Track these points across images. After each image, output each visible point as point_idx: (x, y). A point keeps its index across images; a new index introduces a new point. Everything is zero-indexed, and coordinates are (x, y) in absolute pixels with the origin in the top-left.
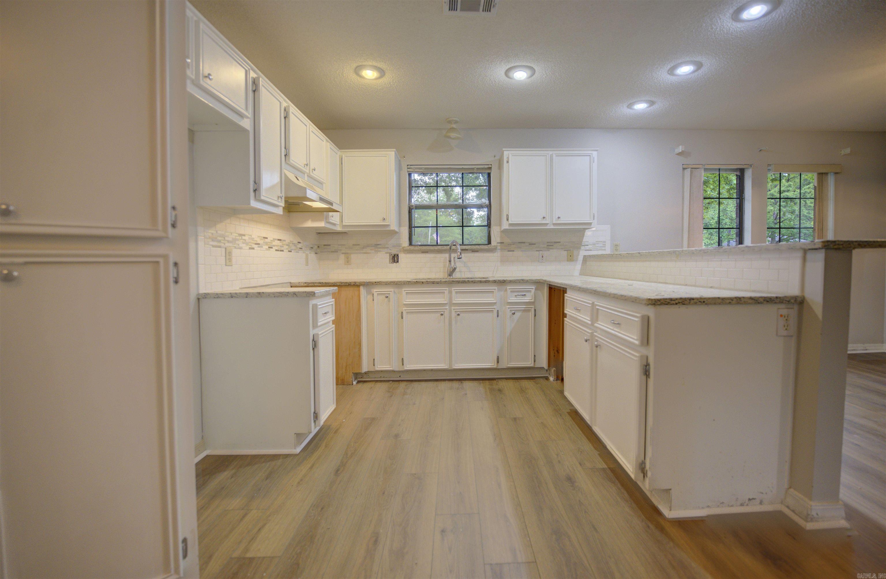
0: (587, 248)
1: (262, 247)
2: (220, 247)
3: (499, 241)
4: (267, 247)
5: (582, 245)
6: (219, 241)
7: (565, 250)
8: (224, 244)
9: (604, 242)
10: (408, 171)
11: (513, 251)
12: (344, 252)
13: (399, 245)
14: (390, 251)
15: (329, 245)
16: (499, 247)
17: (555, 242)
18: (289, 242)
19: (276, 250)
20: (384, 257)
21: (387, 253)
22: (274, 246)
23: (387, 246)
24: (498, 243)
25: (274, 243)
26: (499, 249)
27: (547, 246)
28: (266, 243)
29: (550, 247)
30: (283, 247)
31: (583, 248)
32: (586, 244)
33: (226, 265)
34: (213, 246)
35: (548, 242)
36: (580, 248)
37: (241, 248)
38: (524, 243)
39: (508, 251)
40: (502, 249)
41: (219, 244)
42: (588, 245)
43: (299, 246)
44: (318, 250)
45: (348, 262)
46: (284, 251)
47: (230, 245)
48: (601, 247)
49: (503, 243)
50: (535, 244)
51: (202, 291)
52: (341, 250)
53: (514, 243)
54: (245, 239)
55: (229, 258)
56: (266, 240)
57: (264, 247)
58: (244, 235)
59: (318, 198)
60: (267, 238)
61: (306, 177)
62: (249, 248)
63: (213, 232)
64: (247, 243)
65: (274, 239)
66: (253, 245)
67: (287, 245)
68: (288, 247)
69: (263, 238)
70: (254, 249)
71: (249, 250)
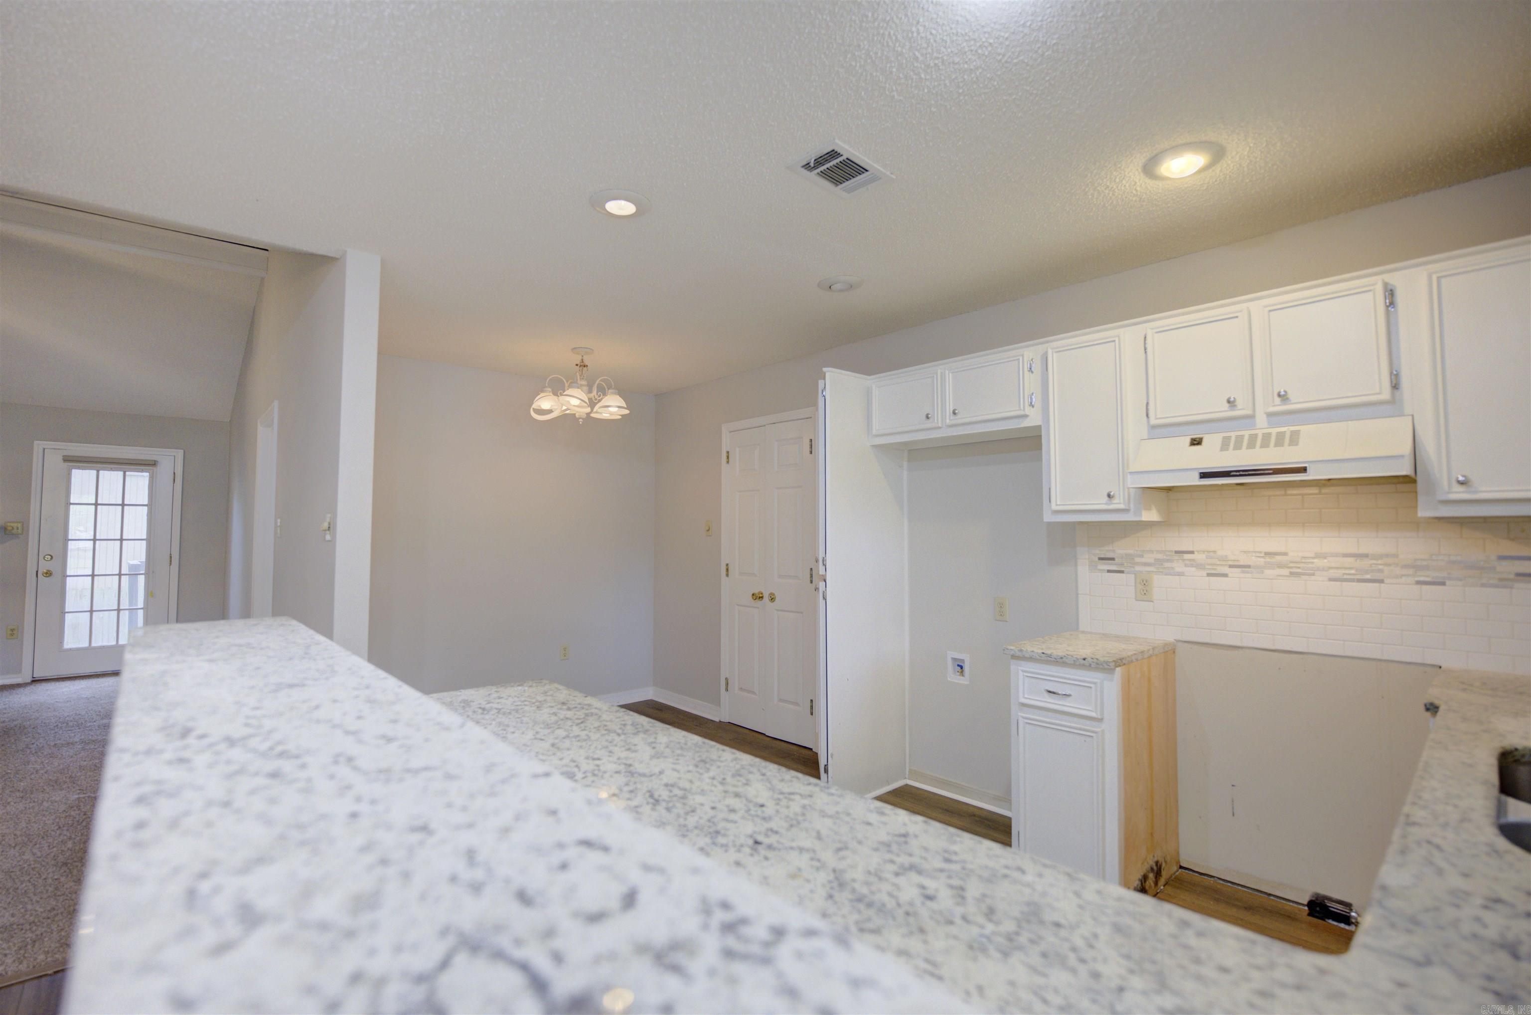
1: (1261, 573)
2: (1123, 572)
6: (1121, 564)
8: (1134, 568)
19: (1331, 580)
25: (1321, 564)
28: (1280, 566)
33: (1138, 600)
34: (1109, 571)
37: (1182, 575)
41: (1120, 568)
46: (1386, 581)
51: (1085, 626)
54: (1193, 560)
55: (1144, 590)
56: (1279, 558)
57: (1269, 572)
58: (1192, 552)
59: (1197, 476)
60: (1285, 554)
61: (1261, 420)
62: (1209, 575)
63: (1105, 552)
64: (1200, 567)
65: (1318, 556)
66: (1226, 570)
67: (1405, 567)
68: (1411, 571)
69: (1267, 554)
70: (1226, 575)
71: (1207, 578)
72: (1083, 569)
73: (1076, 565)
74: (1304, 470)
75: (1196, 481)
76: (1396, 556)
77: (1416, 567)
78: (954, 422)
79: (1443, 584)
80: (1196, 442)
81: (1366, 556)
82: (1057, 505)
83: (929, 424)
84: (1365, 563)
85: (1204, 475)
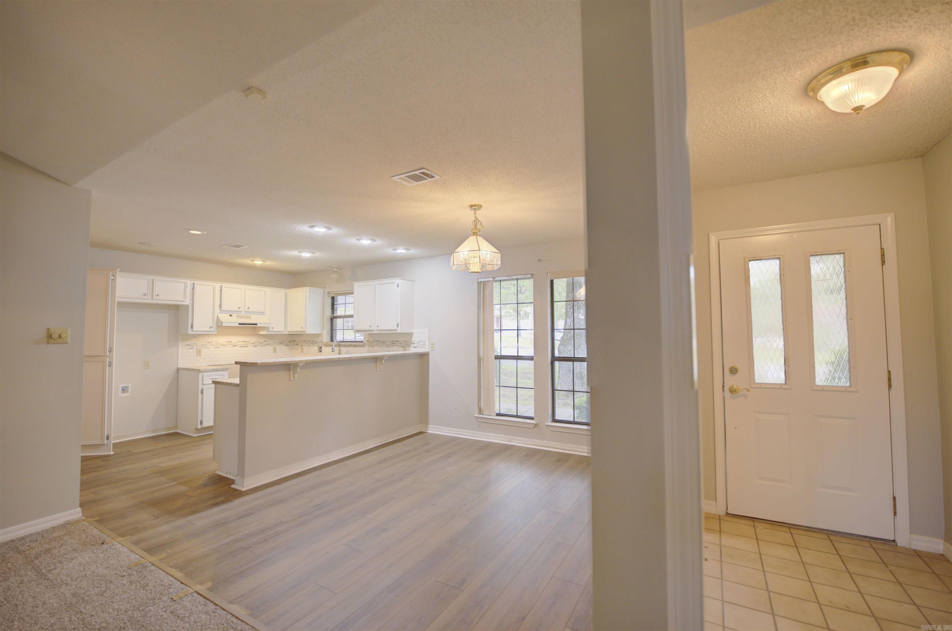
0: (414, 345)
1: (227, 346)
2: (193, 348)
3: (367, 340)
4: (232, 346)
5: (412, 344)
6: (193, 346)
7: (402, 347)
8: (196, 347)
9: (425, 341)
10: (329, 296)
11: (374, 347)
12: (301, 345)
13: (322, 342)
14: (319, 345)
15: (295, 341)
16: (367, 344)
17: (396, 341)
18: (254, 341)
19: (240, 347)
20: (315, 349)
21: (317, 346)
22: (238, 345)
23: (317, 342)
24: (366, 341)
25: (238, 344)
26: (367, 345)
27: (392, 343)
28: (231, 344)
29: (393, 344)
30: (248, 345)
31: (412, 346)
32: (413, 342)
33: (197, 356)
34: (189, 348)
35: (392, 341)
36: (410, 346)
37: (209, 348)
38: (379, 341)
39: (372, 347)
40: (368, 345)
41: (192, 347)
42: (414, 344)
43: (267, 343)
44: (290, 344)
45: (302, 351)
46: (249, 346)
47: (201, 347)
48: (422, 345)
49: (369, 341)
50: (385, 342)
51: (180, 366)
52: (299, 344)
53: (374, 341)
54: (212, 344)
55: (199, 353)
56: (231, 343)
57: (229, 346)
58: (212, 342)
59: (238, 324)
60: (232, 342)
61: (243, 313)
62: (216, 348)
63: (189, 343)
64: (214, 346)
65: (238, 342)
66: (219, 346)
67: (252, 343)
68: (252, 344)
69: (228, 342)
70: (219, 347)
71: (215, 349)
72: (180, 348)
73: (178, 347)
74: (256, 324)
75: (238, 325)
76: (250, 341)
77: (253, 343)
78: (156, 299)
79: (256, 346)
80: (231, 316)
81: (246, 341)
82: (195, 329)
83: (145, 297)
84: (245, 343)
85: (240, 324)
